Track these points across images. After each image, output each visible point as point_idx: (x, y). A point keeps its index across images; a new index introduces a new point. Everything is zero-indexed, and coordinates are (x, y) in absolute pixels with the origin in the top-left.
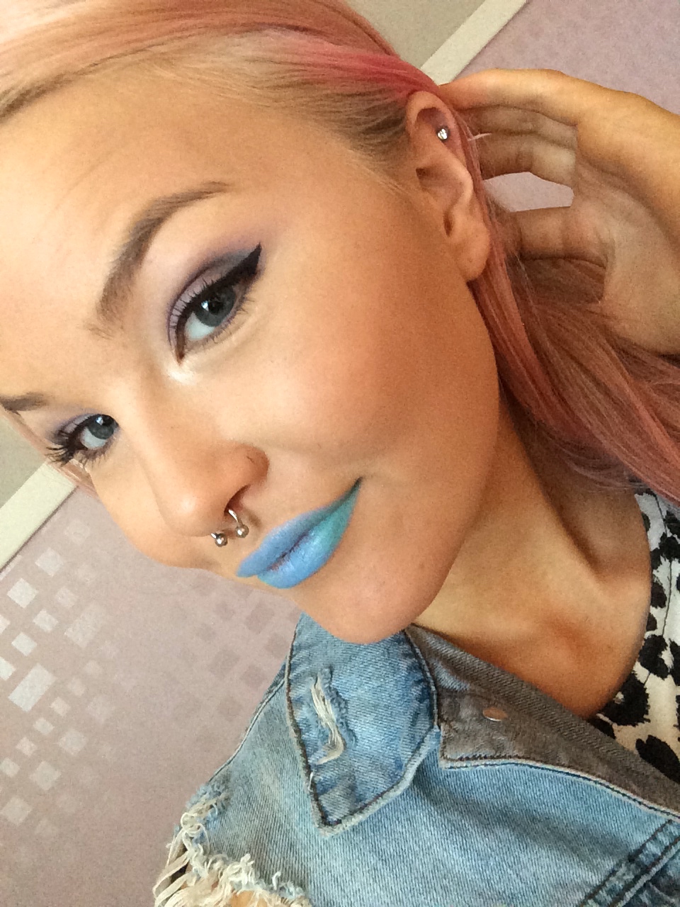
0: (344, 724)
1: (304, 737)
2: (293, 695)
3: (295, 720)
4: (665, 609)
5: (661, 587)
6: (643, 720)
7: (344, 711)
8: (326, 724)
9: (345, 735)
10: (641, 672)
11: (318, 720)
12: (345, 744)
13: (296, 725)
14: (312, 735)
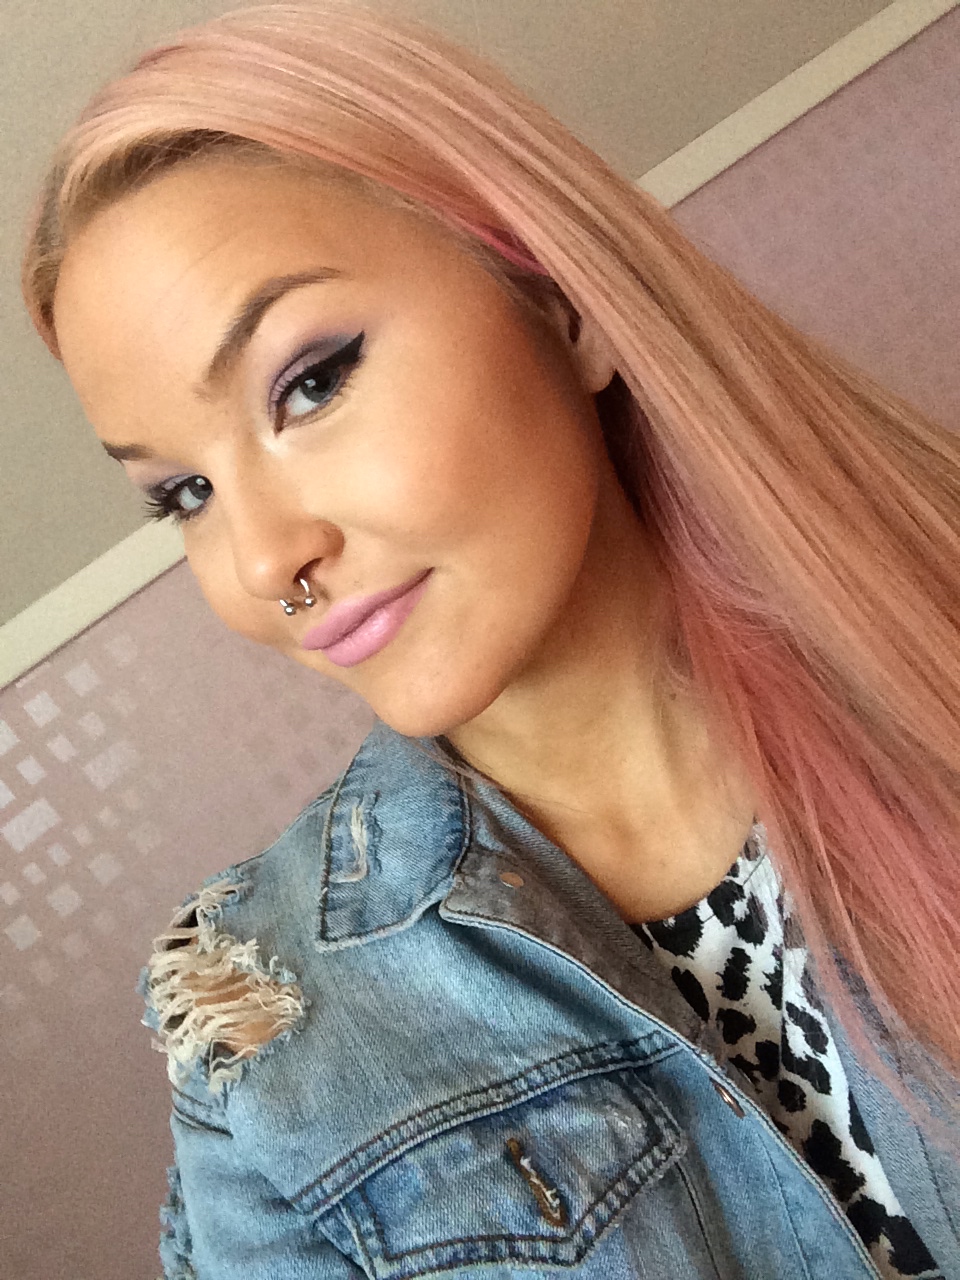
0: (373, 851)
1: (333, 854)
2: (337, 810)
3: (330, 836)
6: (686, 955)
7: (377, 839)
8: (357, 848)
9: (371, 863)
11: (352, 840)
12: (368, 872)
13: (330, 840)
14: (340, 854)
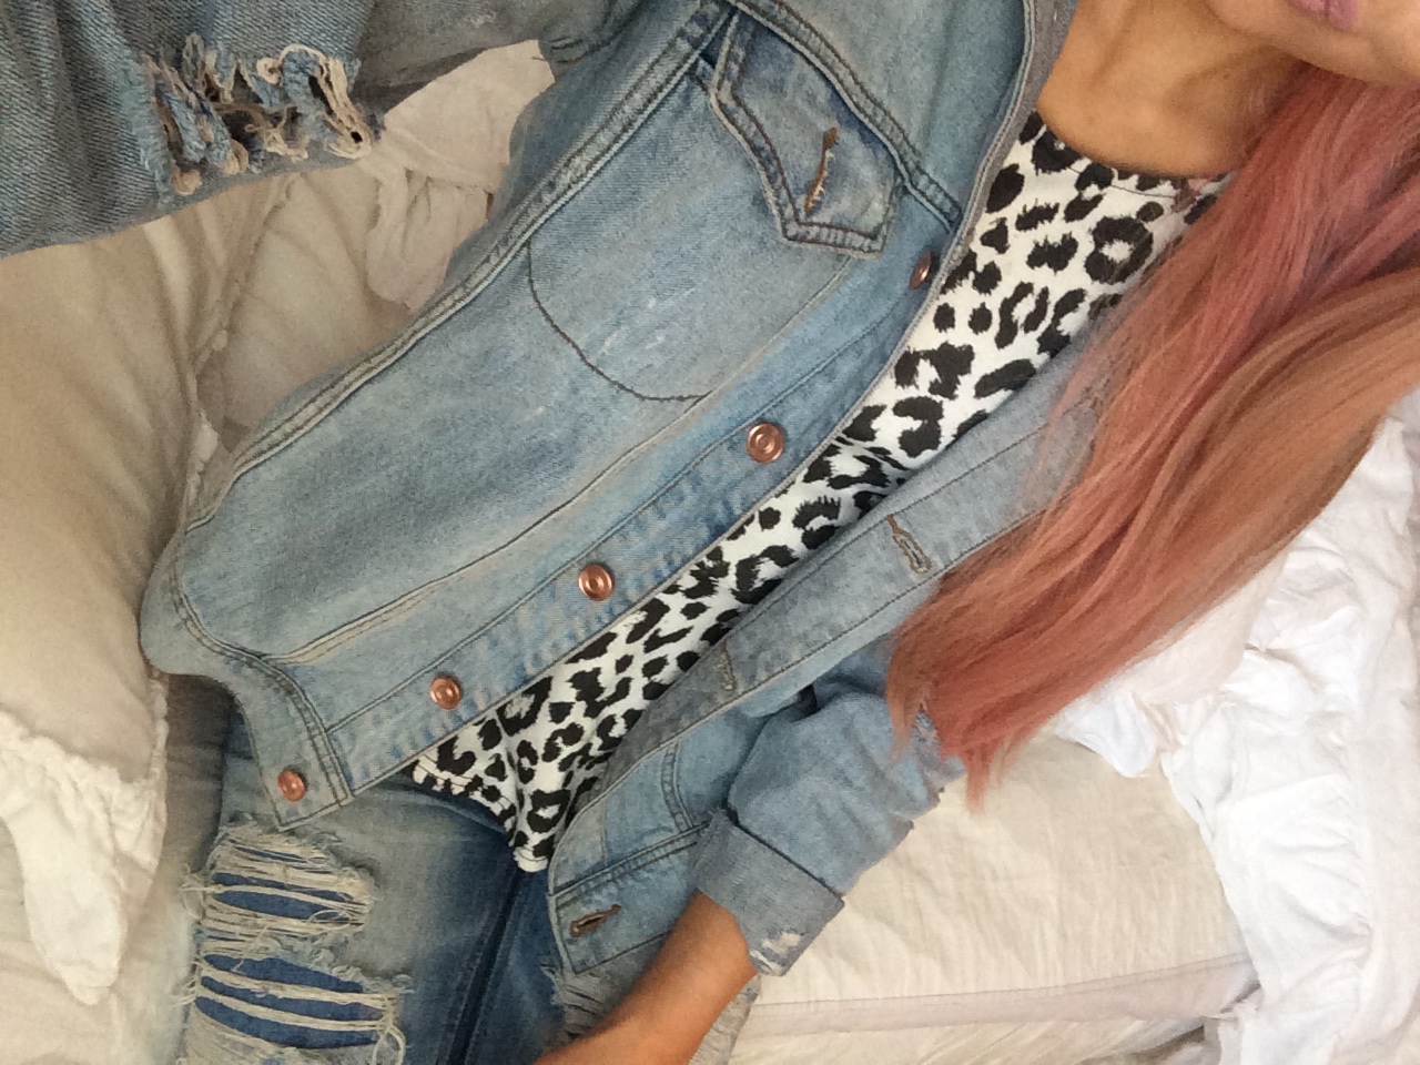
4: (1134, 189)
5: (1154, 186)
10: (1081, 165)
